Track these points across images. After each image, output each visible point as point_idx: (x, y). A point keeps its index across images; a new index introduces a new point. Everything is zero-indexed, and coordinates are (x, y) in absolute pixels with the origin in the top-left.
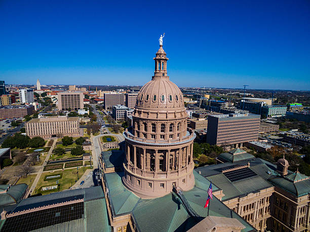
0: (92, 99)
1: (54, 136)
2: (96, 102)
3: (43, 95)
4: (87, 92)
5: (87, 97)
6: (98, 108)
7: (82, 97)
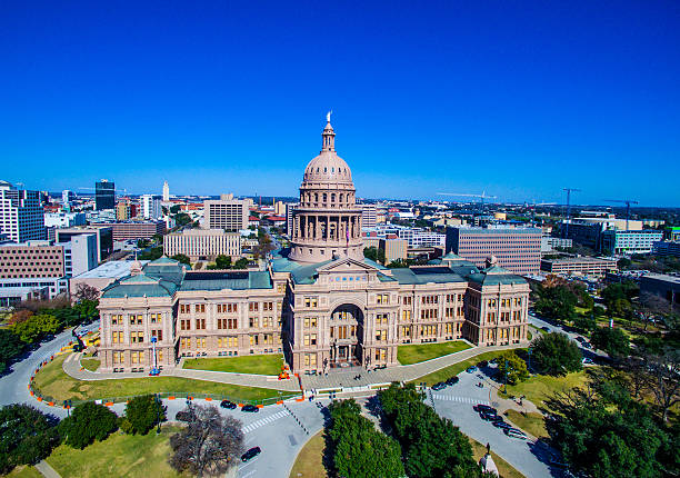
0: (264, 218)
1: (204, 258)
2: (272, 222)
3: (174, 209)
4: (255, 207)
5: (254, 215)
6: (274, 230)
7: (246, 213)
